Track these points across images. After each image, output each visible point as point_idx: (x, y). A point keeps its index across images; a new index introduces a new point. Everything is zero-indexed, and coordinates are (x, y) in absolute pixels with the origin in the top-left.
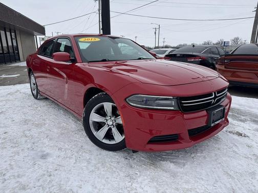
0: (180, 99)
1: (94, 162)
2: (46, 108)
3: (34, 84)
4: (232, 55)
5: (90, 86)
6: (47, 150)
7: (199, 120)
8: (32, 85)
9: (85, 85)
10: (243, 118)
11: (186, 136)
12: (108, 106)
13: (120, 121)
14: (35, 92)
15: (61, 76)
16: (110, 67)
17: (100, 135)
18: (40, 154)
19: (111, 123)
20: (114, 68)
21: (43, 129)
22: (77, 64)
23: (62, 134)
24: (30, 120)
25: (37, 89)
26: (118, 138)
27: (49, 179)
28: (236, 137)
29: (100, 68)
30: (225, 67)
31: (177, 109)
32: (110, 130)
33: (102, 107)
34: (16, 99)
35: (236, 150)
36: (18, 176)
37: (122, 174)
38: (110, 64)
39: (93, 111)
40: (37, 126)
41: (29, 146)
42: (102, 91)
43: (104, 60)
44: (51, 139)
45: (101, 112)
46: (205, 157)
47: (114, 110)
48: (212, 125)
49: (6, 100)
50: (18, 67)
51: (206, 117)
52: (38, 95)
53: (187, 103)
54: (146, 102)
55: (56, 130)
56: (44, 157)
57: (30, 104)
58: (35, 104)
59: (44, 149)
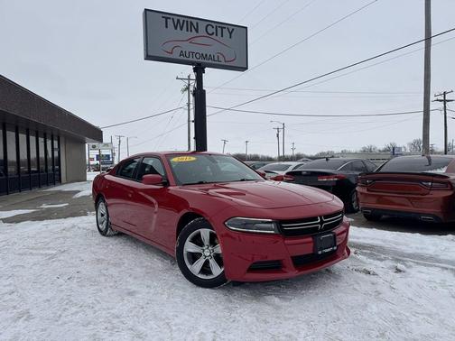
0: (279, 223)
1: (188, 297)
2: (119, 246)
3: (102, 215)
4: (377, 172)
5: (185, 211)
6: (133, 288)
7: (304, 247)
8: (99, 217)
9: (179, 212)
10: (383, 256)
11: (289, 263)
12: (205, 233)
13: (218, 249)
14: (103, 227)
15: (151, 204)
16: (207, 190)
17: (196, 268)
18: (126, 291)
19: (208, 254)
20: (211, 191)
21: (123, 268)
22: (170, 188)
23: (148, 273)
24: (103, 260)
25: (108, 220)
26: (217, 271)
27: (142, 310)
28: (362, 275)
29: (195, 191)
30: (368, 190)
31: (278, 232)
32: (207, 262)
33: (199, 235)
34: (76, 235)
35: (358, 288)
36: (108, 309)
37: (221, 307)
38: (206, 187)
39: (188, 239)
40: (115, 265)
41: (111, 284)
42: (199, 216)
43: (201, 183)
44: (135, 278)
45: (197, 240)
46: (317, 294)
47: (213, 237)
48: (320, 253)
49: (63, 238)
50: (60, 192)
51: (312, 244)
52: (109, 230)
53: (287, 227)
54: (246, 225)
55: (138, 269)
56: (131, 294)
57: (97, 242)
58: (103, 241)
59: (129, 287)
